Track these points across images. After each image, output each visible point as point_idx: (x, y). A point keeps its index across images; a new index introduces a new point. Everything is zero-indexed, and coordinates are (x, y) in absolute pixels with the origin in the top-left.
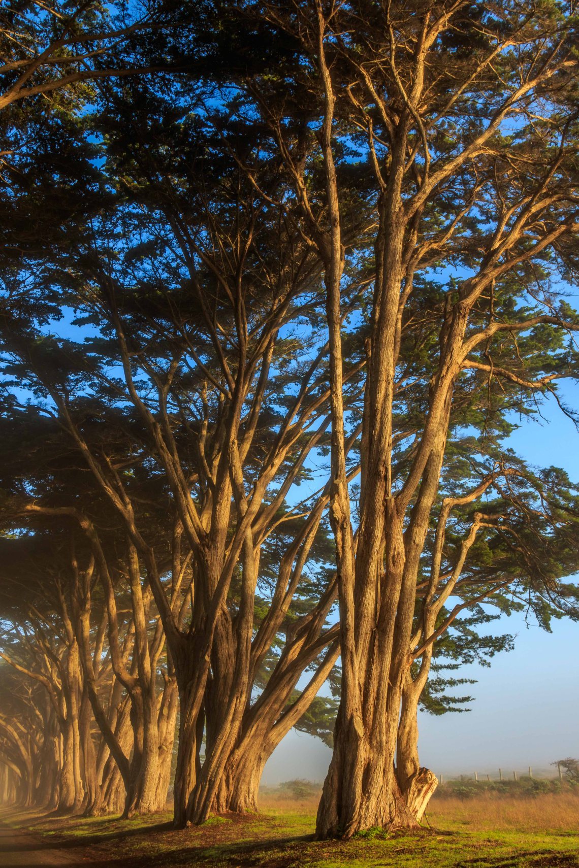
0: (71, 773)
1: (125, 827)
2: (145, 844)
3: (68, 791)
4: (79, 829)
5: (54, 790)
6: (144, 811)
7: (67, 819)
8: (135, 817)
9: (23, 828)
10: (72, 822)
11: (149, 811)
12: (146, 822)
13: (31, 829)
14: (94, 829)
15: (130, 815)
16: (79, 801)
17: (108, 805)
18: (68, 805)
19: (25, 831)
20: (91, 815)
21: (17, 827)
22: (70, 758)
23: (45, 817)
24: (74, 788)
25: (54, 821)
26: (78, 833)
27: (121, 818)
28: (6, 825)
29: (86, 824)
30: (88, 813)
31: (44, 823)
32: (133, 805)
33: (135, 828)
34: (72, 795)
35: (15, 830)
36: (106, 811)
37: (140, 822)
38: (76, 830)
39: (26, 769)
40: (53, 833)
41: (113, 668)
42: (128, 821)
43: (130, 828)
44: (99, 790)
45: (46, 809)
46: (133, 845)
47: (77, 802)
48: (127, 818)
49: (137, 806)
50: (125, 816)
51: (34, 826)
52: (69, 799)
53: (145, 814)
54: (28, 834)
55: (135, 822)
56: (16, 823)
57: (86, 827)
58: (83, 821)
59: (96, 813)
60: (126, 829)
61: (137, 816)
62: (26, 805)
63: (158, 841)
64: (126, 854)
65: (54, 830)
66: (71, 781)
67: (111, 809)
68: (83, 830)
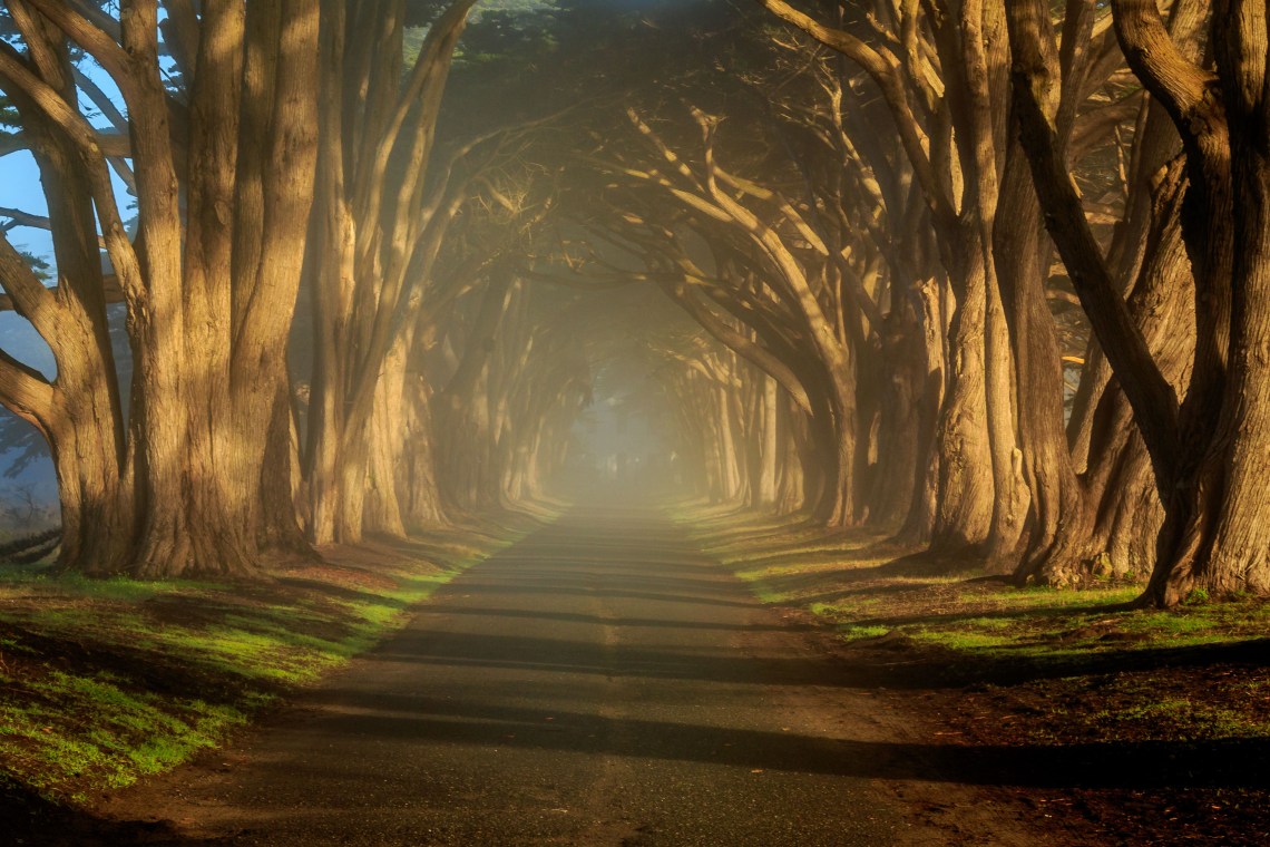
0: (981, 419)
1: (1144, 636)
2: (1171, 705)
3: (968, 484)
4: (977, 628)
5: (922, 474)
6: (1227, 583)
7: (951, 589)
8: (1190, 606)
9: (796, 604)
10: (966, 599)
11: (1250, 588)
12: (1226, 628)
13: (818, 608)
14: (1032, 632)
15: (1172, 595)
16: (1011, 524)
17: (1109, 548)
18: (969, 535)
19: (796, 614)
20: (1042, 582)
21: (778, 598)
22: (975, 365)
23: (884, 571)
24: (989, 473)
25: (906, 587)
26: (964, 640)
27: (1140, 603)
28: (745, 588)
29: (1011, 613)
30: (1032, 570)
31: (870, 593)
32: (1186, 560)
33: (1175, 642)
34: (984, 501)
35: (769, 605)
36: (1100, 571)
37: (1201, 623)
38: (966, 629)
39: (832, 392)
40: (881, 631)
41: (1117, 27)
42: (1161, 617)
43: (1159, 640)
44: (1074, 493)
45: (894, 541)
46: (1127, 704)
47: (1003, 530)
48: (1162, 606)
49: (1202, 564)
50: (1154, 597)
51: (832, 599)
52: (973, 516)
53: (1230, 597)
54: (795, 627)
55: (1185, 623)
56: (775, 584)
57: (1003, 624)
58: (1003, 599)
59: (1061, 573)
60: (1141, 645)
61: (1200, 602)
62: (834, 521)
63: (1226, 700)
64: (1092, 732)
65: (890, 622)
66: (978, 449)
67: (1123, 565)
68: (988, 631)
